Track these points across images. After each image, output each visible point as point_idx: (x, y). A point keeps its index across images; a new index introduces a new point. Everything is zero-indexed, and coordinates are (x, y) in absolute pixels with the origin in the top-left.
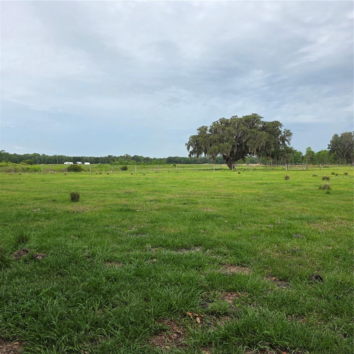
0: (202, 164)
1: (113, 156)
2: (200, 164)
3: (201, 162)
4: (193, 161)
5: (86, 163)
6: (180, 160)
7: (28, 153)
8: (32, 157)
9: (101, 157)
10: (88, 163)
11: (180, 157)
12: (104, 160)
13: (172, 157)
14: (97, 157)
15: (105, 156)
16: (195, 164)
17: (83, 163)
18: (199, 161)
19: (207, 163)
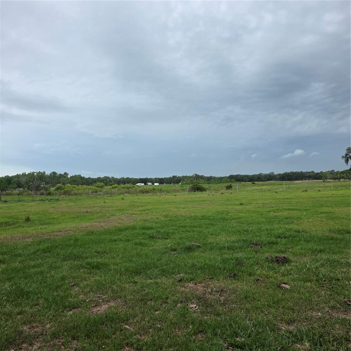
0: (266, 181)
1: (177, 176)
2: (264, 181)
3: (265, 179)
4: (257, 179)
5: (155, 184)
6: (242, 178)
7: (100, 177)
8: (104, 180)
9: (165, 178)
10: (157, 184)
11: (242, 175)
12: (169, 180)
13: (233, 175)
14: (161, 178)
15: (170, 177)
16: (259, 181)
17: (153, 184)
18: (263, 179)
19: (272, 180)
